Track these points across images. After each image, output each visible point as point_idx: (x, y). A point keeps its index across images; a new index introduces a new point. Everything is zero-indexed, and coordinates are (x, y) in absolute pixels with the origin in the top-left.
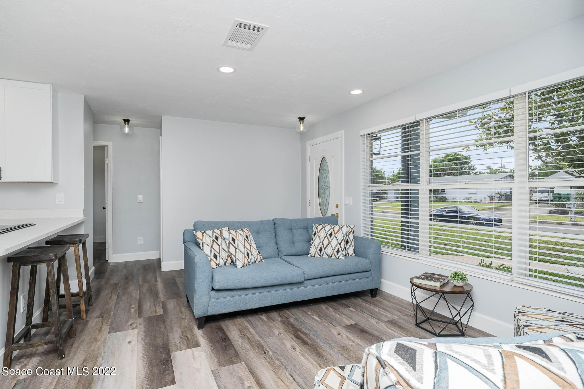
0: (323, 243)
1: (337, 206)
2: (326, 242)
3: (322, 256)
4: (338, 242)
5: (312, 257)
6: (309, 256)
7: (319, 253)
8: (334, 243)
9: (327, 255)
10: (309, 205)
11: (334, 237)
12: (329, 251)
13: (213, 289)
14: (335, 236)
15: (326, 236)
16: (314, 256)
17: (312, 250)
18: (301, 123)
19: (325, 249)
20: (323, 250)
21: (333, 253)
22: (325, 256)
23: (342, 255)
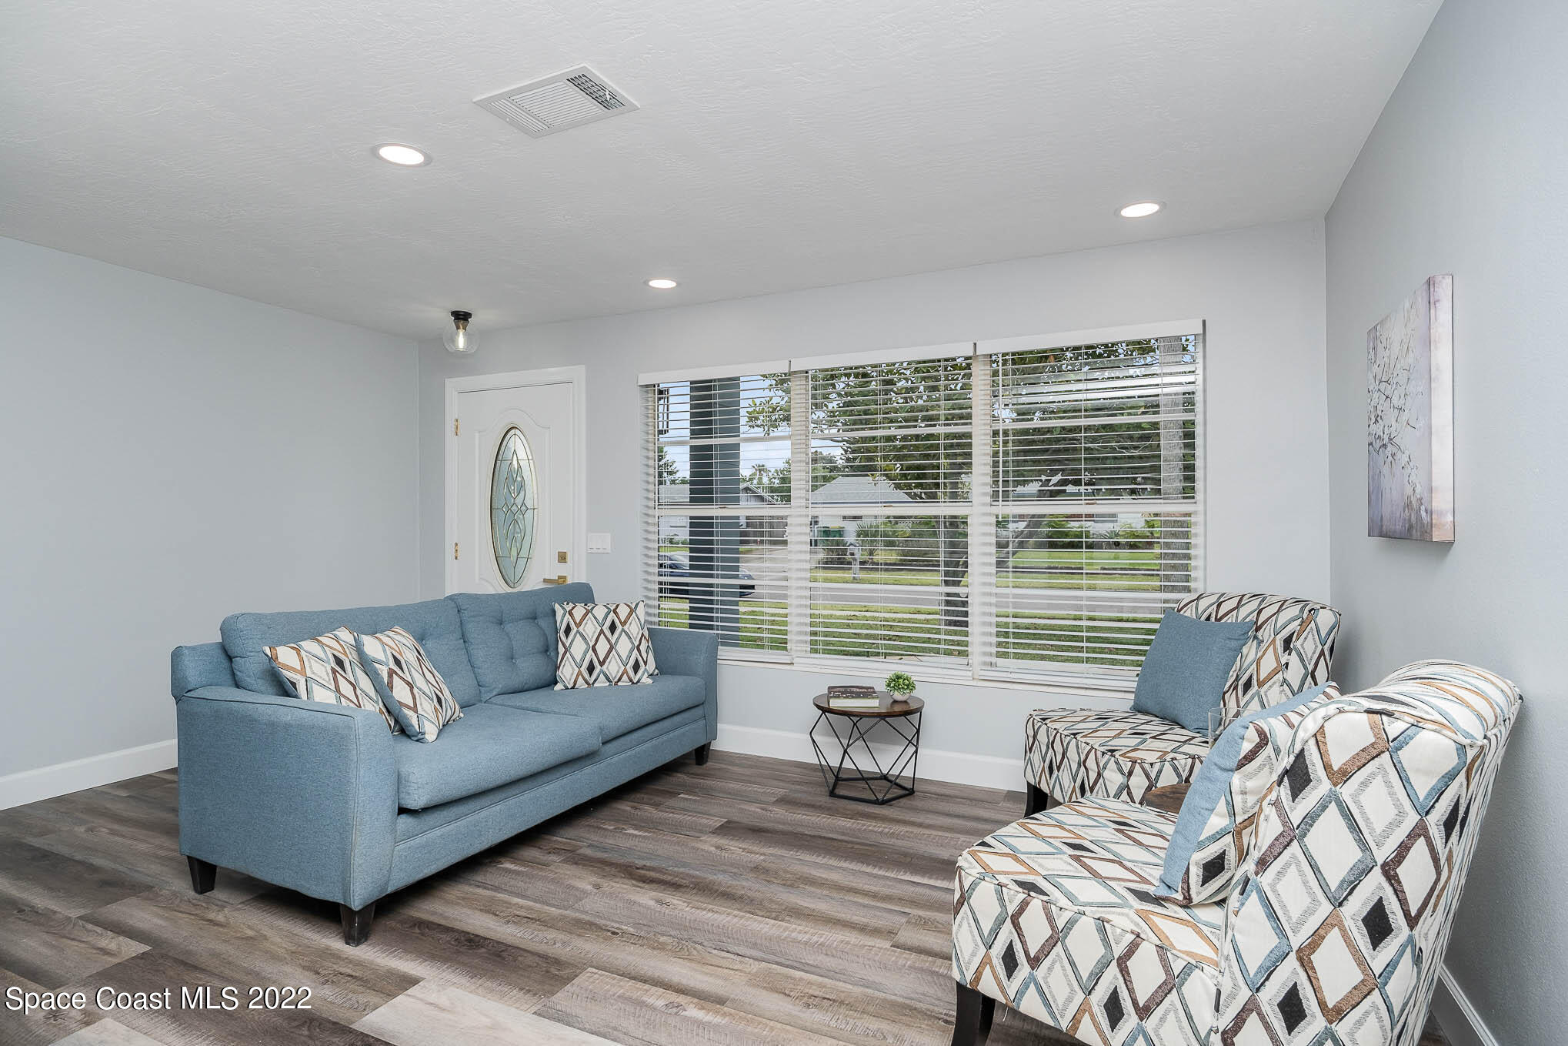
0: (594, 650)
1: (562, 558)
2: (602, 647)
3: (593, 684)
4: (632, 643)
5: (567, 688)
6: (559, 687)
7: (586, 675)
8: (624, 646)
9: (608, 679)
10: (456, 558)
11: (620, 635)
12: (613, 668)
13: (402, 811)
14: (623, 630)
15: (602, 631)
16: (573, 688)
17: (567, 672)
18: (458, 328)
19: (602, 664)
20: (598, 668)
21: (625, 672)
22: (602, 683)
23: (646, 675)
